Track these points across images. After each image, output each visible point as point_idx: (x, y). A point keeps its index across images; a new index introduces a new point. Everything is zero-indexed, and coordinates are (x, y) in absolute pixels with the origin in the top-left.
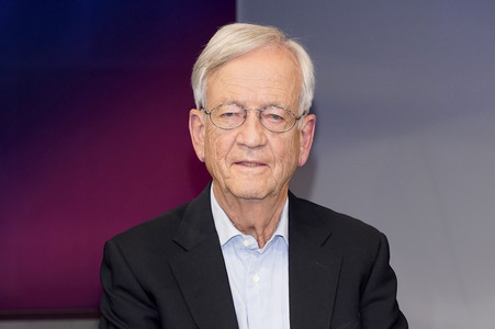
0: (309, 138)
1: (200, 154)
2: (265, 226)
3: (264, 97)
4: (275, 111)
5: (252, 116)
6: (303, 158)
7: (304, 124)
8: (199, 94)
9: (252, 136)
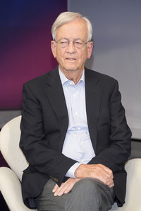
0: (91, 50)
1: (55, 55)
2: (77, 79)
3: (75, 36)
4: (78, 41)
5: (71, 43)
6: (89, 56)
7: (89, 45)
8: (54, 36)
9: (71, 49)
